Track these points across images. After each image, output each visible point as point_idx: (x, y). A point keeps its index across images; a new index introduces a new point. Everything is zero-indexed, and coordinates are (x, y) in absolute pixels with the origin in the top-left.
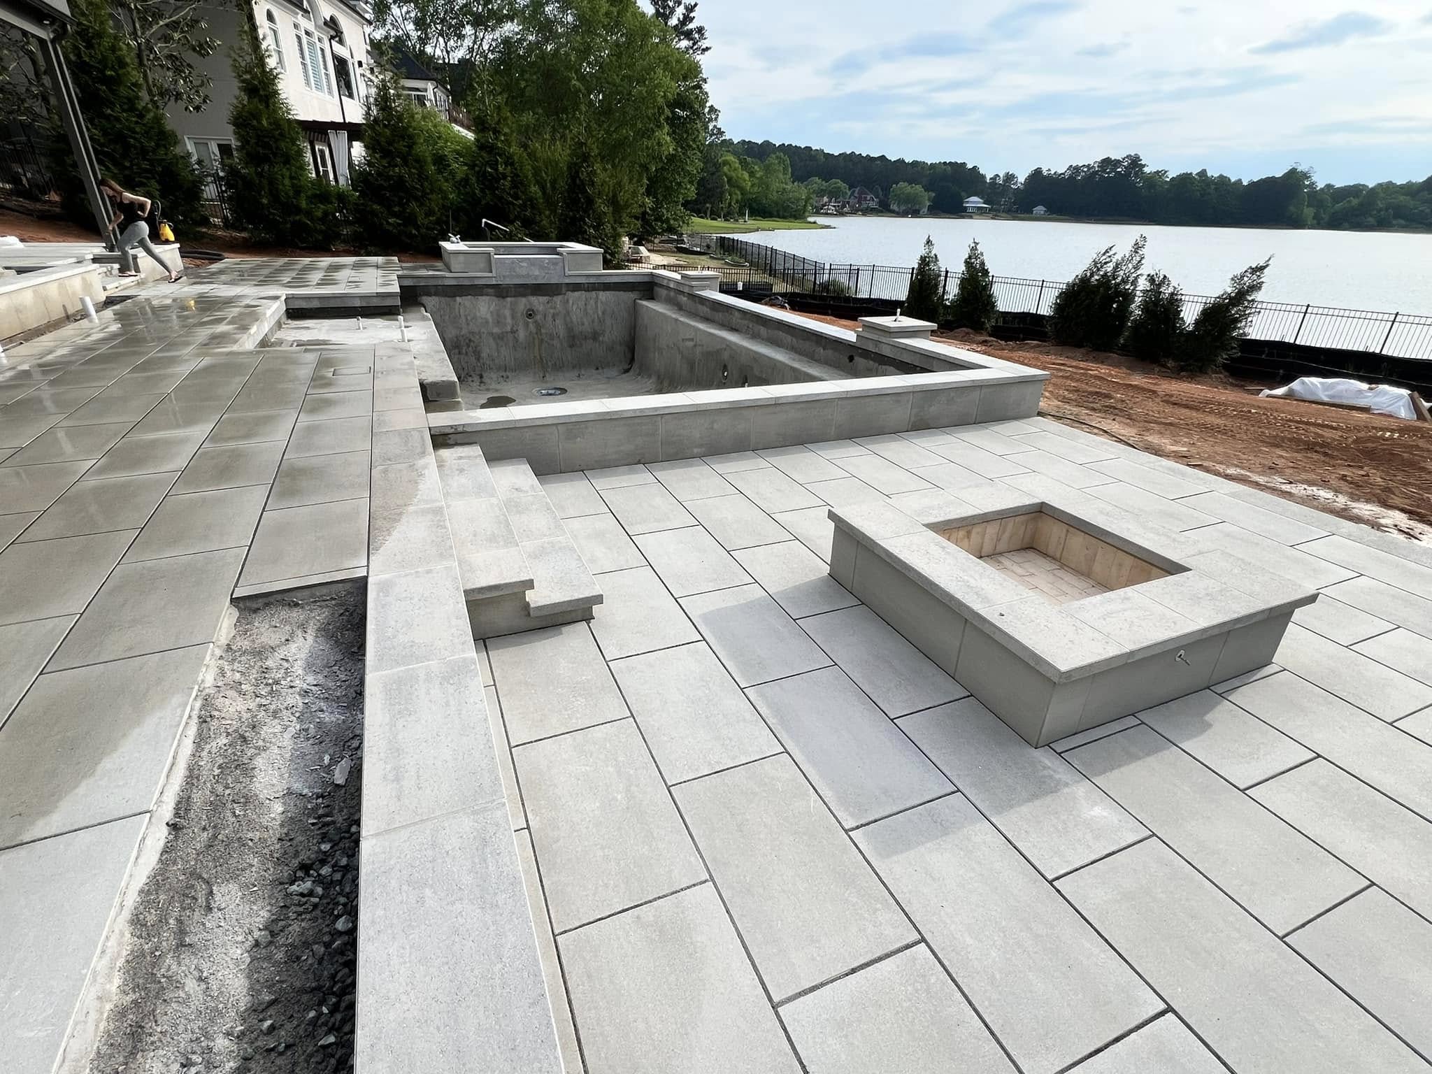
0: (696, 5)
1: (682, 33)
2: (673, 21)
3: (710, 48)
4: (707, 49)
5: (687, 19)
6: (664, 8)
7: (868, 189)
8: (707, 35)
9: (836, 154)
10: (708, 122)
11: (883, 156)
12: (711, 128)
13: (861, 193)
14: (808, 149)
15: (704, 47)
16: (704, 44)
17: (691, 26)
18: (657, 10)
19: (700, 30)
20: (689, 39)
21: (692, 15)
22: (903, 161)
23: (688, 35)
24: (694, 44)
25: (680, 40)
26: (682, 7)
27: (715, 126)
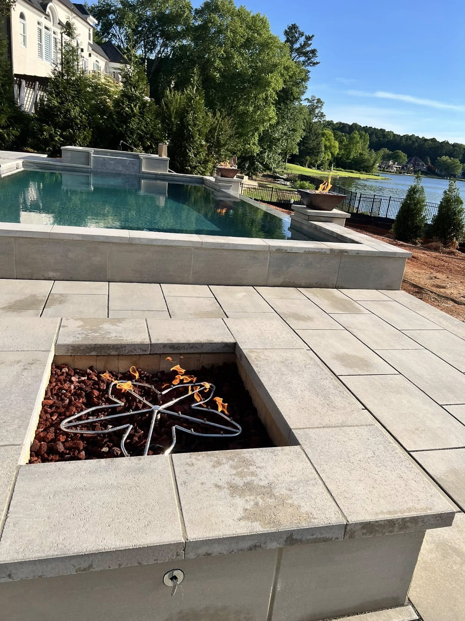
0: (313, 36)
1: (302, 53)
2: (297, 46)
3: (319, 63)
4: (317, 63)
5: (306, 44)
6: (292, 37)
7: (421, 159)
8: (317, 54)
9: (402, 135)
10: (316, 108)
11: (434, 138)
12: (317, 112)
13: (415, 161)
14: (382, 131)
15: (315, 62)
16: (315, 60)
17: (308, 49)
18: (288, 38)
19: (313, 52)
20: (306, 57)
21: (309, 42)
22: (448, 143)
23: (305, 54)
24: (309, 59)
25: (300, 57)
26: (304, 37)
27: (319, 112)
